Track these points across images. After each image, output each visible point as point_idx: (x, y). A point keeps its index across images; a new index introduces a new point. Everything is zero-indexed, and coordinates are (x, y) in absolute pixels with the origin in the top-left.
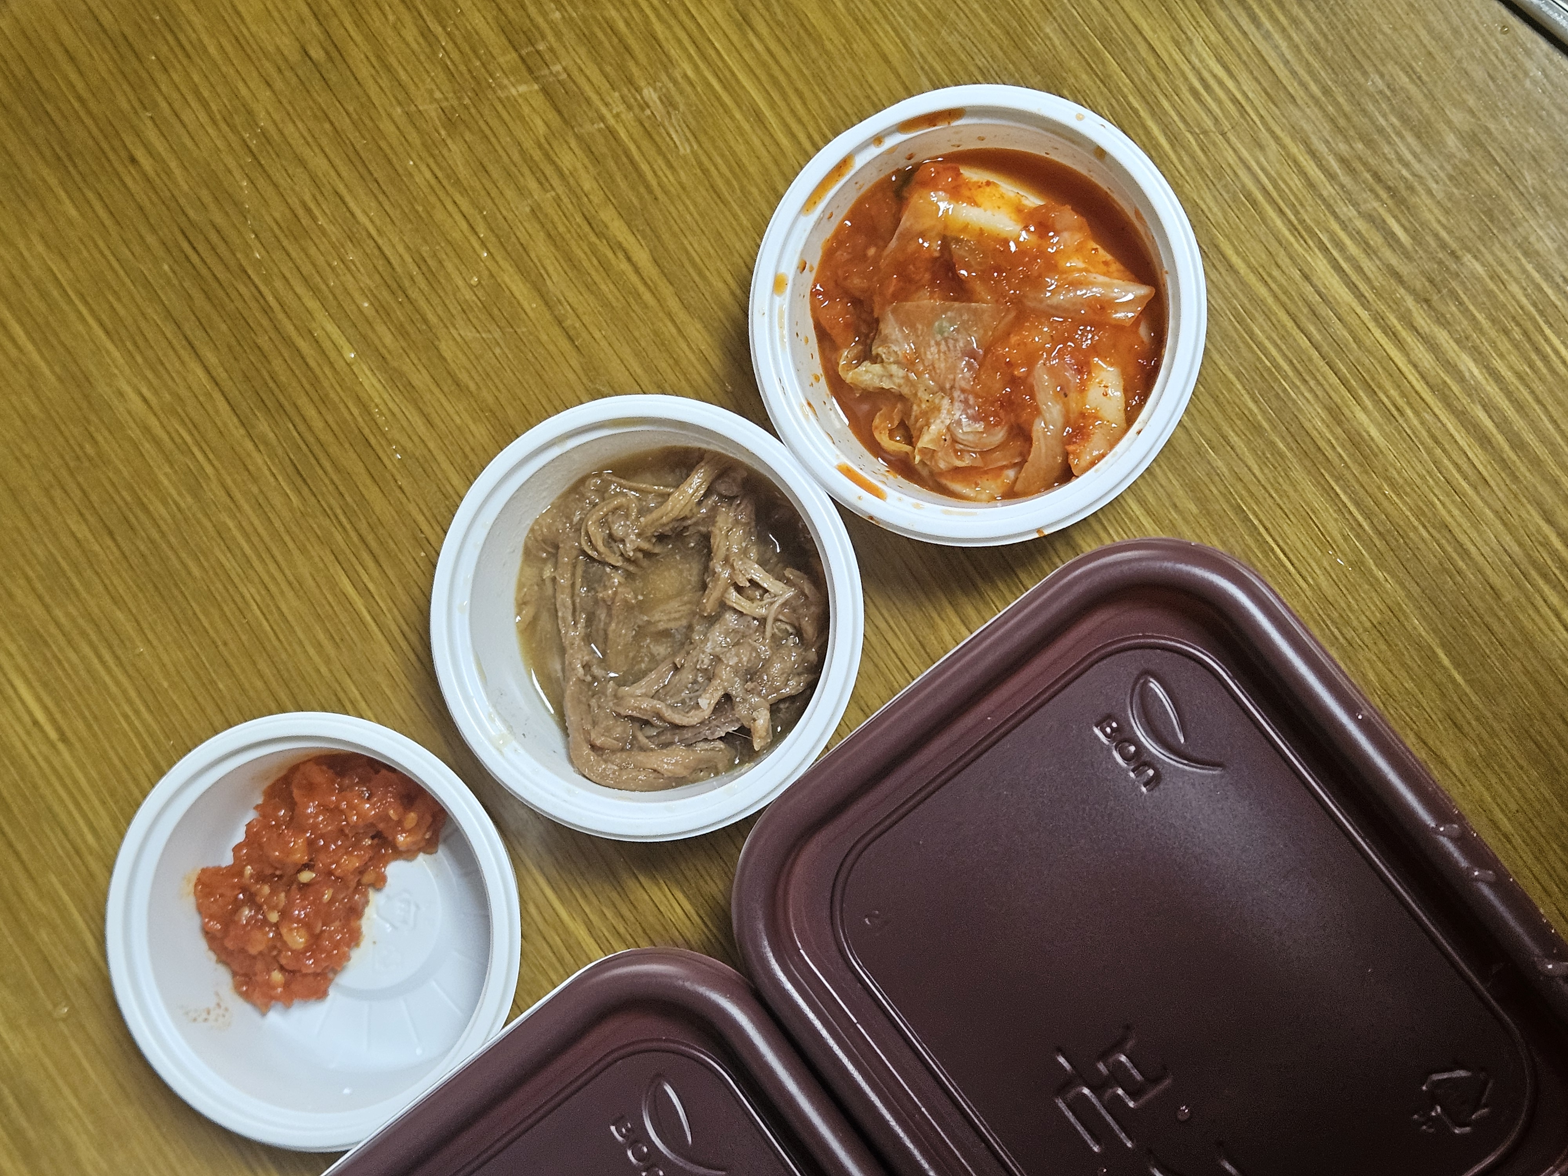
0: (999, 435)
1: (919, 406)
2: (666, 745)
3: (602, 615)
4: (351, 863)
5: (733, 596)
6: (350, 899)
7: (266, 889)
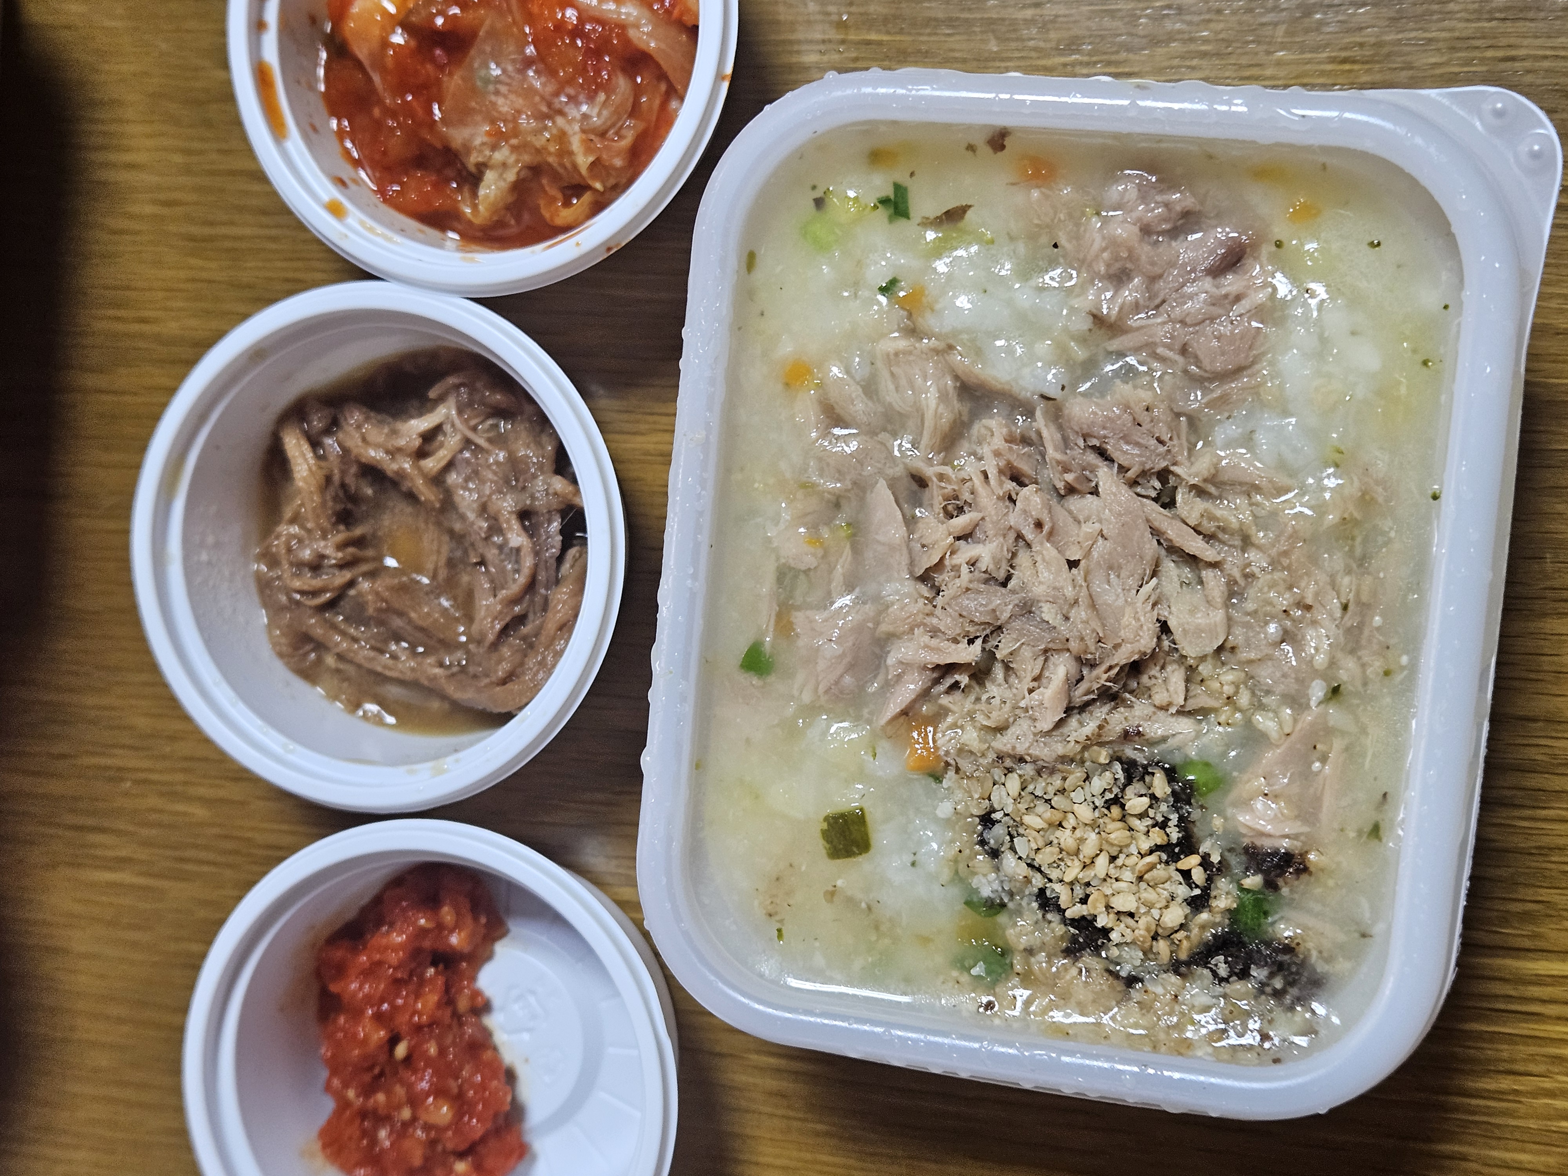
4: (429, 1001)
6: (462, 1035)
7: (381, 1097)
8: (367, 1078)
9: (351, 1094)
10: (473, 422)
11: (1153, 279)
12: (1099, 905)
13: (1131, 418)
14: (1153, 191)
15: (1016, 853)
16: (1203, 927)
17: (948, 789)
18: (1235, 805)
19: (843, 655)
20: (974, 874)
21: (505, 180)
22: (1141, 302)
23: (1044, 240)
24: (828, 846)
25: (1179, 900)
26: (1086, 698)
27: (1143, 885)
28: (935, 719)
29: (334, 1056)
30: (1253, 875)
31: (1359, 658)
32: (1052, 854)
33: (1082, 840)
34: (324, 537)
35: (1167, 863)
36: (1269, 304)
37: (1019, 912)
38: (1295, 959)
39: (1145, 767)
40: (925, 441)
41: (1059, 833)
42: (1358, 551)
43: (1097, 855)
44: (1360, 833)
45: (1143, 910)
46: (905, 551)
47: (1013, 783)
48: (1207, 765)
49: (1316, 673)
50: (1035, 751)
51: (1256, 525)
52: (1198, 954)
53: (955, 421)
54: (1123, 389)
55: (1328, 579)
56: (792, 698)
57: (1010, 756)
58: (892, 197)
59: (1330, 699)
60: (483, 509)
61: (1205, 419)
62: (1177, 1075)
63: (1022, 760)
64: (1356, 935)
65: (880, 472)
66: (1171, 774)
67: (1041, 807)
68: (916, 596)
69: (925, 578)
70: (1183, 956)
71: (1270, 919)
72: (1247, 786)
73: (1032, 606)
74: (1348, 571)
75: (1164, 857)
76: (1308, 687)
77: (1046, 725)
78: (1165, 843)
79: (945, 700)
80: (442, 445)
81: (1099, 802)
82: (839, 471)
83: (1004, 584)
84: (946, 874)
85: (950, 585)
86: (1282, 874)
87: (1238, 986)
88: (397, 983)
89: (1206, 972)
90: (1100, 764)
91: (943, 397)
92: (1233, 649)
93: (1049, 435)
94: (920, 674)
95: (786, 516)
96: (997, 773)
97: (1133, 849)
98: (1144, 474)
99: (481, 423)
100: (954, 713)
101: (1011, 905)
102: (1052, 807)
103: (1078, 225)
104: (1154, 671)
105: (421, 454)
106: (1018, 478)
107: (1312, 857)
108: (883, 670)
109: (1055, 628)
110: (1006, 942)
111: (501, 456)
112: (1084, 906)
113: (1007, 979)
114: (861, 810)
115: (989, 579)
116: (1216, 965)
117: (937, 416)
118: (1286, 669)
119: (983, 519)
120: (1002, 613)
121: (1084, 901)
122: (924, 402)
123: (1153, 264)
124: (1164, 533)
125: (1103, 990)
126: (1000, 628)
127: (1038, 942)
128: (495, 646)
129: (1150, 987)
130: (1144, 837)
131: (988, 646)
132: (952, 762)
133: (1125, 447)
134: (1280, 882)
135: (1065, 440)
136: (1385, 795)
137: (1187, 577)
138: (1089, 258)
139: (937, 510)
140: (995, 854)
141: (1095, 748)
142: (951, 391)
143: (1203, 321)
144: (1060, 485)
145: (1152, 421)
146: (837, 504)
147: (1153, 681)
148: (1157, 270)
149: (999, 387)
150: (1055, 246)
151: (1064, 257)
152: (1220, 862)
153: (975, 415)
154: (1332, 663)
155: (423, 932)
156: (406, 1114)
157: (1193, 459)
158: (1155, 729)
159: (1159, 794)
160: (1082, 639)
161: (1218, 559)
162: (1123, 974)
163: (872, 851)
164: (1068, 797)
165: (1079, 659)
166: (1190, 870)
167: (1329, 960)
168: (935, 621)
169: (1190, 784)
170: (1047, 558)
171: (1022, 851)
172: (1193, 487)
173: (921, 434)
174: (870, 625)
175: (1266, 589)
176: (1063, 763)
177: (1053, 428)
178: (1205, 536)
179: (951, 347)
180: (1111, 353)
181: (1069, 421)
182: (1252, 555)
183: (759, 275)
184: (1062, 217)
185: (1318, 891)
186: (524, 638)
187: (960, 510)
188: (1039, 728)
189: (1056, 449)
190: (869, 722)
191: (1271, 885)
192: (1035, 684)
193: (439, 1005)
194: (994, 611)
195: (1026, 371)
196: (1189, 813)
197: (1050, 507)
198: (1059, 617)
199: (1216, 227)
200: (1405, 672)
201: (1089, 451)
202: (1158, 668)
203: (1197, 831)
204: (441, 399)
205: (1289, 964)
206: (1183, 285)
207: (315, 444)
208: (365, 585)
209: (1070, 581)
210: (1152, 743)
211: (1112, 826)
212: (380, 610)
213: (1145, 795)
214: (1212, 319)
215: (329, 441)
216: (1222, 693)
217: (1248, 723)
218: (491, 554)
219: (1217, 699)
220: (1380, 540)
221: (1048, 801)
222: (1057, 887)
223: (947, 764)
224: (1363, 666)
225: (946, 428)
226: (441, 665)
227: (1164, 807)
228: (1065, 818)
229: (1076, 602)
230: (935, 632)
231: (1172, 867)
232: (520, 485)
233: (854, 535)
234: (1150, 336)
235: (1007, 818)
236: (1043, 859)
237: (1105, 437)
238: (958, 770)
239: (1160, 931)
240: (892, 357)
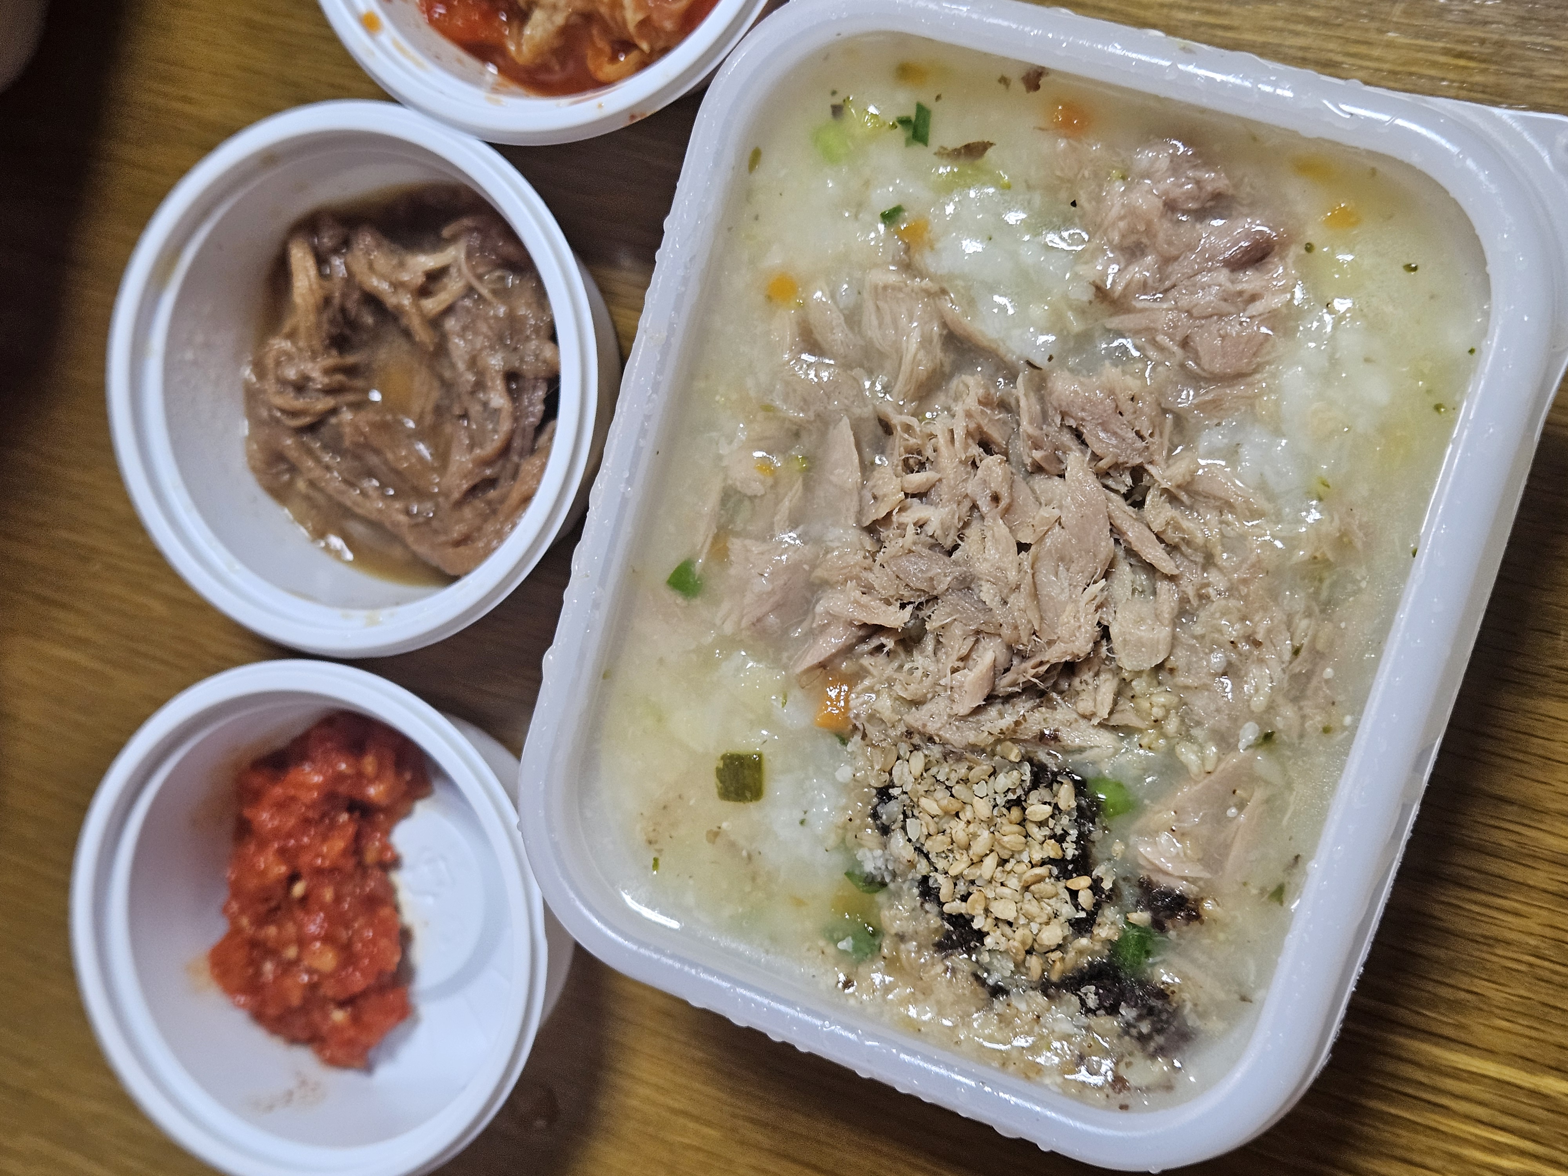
6: (363, 887)
7: (272, 931)
8: (262, 908)
9: (245, 921)
10: (481, 270)
11: (1167, 261)
12: (977, 906)
13: (1113, 405)
14: (1187, 165)
15: (906, 834)
16: (1081, 952)
17: (852, 753)
18: (1141, 833)
19: (772, 592)
20: (861, 846)
21: (553, 23)
22: (1150, 281)
23: (1064, 196)
24: (720, 785)
25: (1062, 919)
26: (1010, 689)
27: (1028, 896)
28: (853, 679)
29: (236, 881)
30: (1142, 911)
31: (1300, 708)
32: (944, 843)
33: (975, 836)
34: (314, 357)
35: (1057, 878)
36: (1284, 311)
37: (897, 895)
38: (1167, 1006)
39: (1055, 774)
40: (899, 386)
41: (953, 823)
42: (1324, 595)
43: (987, 855)
44: (1263, 891)
45: (1022, 921)
46: (856, 498)
47: (917, 762)
48: (1119, 785)
49: (1251, 715)
50: (947, 735)
51: (1223, 545)
52: (1070, 978)
53: (934, 371)
54: (1111, 373)
55: (1285, 618)
56: (713, 625)
57: (919, 733)
58: (913, 118)
59: (1261, 745)
60: (473, 362)
61: (1193, 421)
62: (1013, 1100)
63: (931, 739)
64: (1236, 997)
65: (847, 410)
66: (1080, 788)
67: (941, 793)
68: (858, 547)
69: (872, 529)
70: (1055, 977)
71: (1151, 960)
72: (1156, 817)
73: (972, 581)
74: (1309, 614)
75: (1055, 871)
76: (1240, 728)
77: (963, 709)
78: (1058, 858)
79: (866, 661)
80: (444, 288)
81: (1000, 801)
82: (805, 400)
83: (950, 553)
84: (832, 840)
85: (893, 543)
86: (1172, 916)
87: (1105, 1022)
88: (306, 822)
89: (1075, 999)
90: (1010, 761)
91: (926, 342)
92: (1172, 670)
93: (1027, 405)
94: (846, 629)
95: (742, 436)
96: (904, 749)
97: (1025, 857)
98: (1117, 466)
99: (489, 272)
100: (874, 677)
101: (892, 886)
102: (952, 795)
103: (1100, 187)
104: (1087, 676)
105: (424, 292)
106: (987, 446)
107: (1208, 905)
108: (810, 617)
109: (991, 610)
110: (880, 923)
111: (502, 311)
112: (964, 903)
113: (872, 960)
114: (760, 756)
115: (935, 545)
116: (1086, 994)
117: (915, 362)
118: (1221, 703)
119: (940, 480)
120: (940, 583)
121: (964, 898)
122: (904, 345)
123: (1170, 243)
124: (1125, 534)
125: (964, 995)
126: (936, 598)
127: (911, 930)
128: (459, 504)
129: (1014, 1002)
130: (1038, 847)
131: (922, 614)
132: (861, 727)
133: (1102, 435)
134: (1168, 924)
135: (1044, 414)
136: (1297, 857)
137: (1141, 585)
138: (1106, 223)
139: (896, 462)
140: (885, 830)
141: (1009, 743)
142: (936, 338)
143: (1211, 316)
144: (1028, 461)
145: (1135, 412)
146: (797, 434)
147: (1084, 686)
148: (1174, 252)
149: (986, 343)
150: (1074, 204)
151: (1081, 217)
152: (1111, 890)
153: (958, 368)
154: (1271, 707)
155: (340, 777)
156: (291, 952)
157: (1171, 462)
158: (1072, 737)
159: (1062, 806)
160: (1016, 628)
161: (1176, 572)
162: (991, 982)
163: (761, 801)
164: (971, 788)
165: (1009, 647)
166: (1077, 891)
167: (1203, 1015)
168: (871, 577)
169: (1098, 803)
170: (997, 534)
171: (913, 834)
172: (1166, 491)
173: (897, 376)
174: (806, 567)
175: (1218, 615)
176: (973, 752)
177: (1033, 399)
178: (1167, 545)
179: (944, 292)
180: (1109, 331)
181: (1050, 394)
182: (1213, 576)
183: (761, 176)
184: (1087, 174)
185: (1206, 941)
186: (489, 503)
187: (922, 466)
188: (955, 711)
189: (1031, 422)
190: (785, 668)
191: (1158, 925)
192: (961, 664)
193: (345, 853)
194: (931, 579)
195: (1016, 332)
196: (1090, 831)
197: (1013, 482)
198: (998, 598)
199: (1247, 216)
200: (1346, 733)
201: (1065, 430)
202: (1091, 674)
203: (1095, 851)
204: (453, 239)
205: (1160, 1012)
206: (1198, 272)
207: (321, 260)
208: (347, 416)
209: (1015, 564)
210: (1067, 751)
211: (1008, 828)
212: (357, 445)
213: (1050, 804)
214: (1221, 316)
215: (337, 262)
216: (1151, 714)
217: (1171, 752)
218: (475, 409)
219: (1143, 719)
220: (1350, 587)
221: (948, 788)
222: (941, 878)
223: (855, 728)
224: (1304, 717)
225: (923, 376)
226: (408, 512)
227: (1065, 820)
228: (963, 808)
229: (1018, 587)
230: (867, 590)
231: (1062, 884)
232: (513, 345)
233: (808, 470)
234: (1153, 321)
235: (905, 796)
236: (933, 846)
237: (1083, 420)
238: (864, 736)
239: (1036, 946)
240: (880, 290)
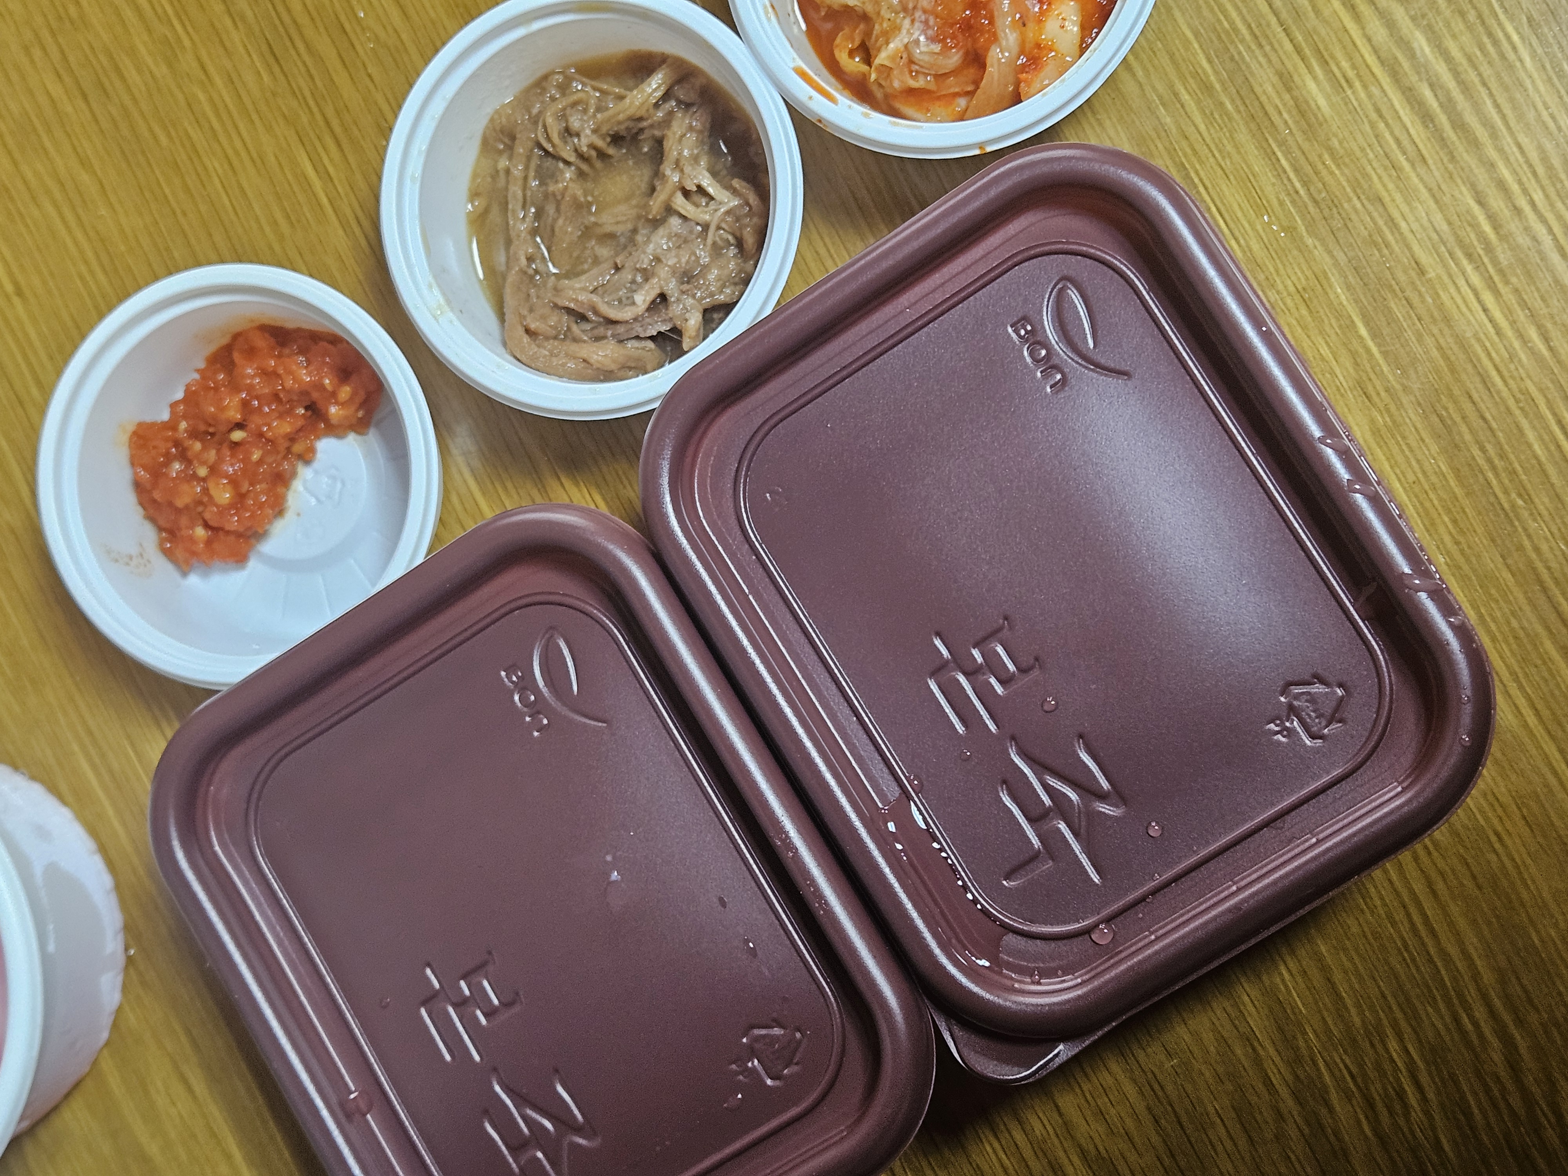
0: (954, 59)
1: (881, 24)
2: (598, 339)
3: (551, 209)
4: (283, 427)
5: (679, 201)
6: (278, 465)
7: (198, 446)
8: (202, 427)
9: (184, 425)
10: (724, 225)
29: (195, 392)
88: (275, 398)
99: (726, 231)
155: (321, 387)
156: (202, 472)
193: (286, 436)
204: (734, 192)
